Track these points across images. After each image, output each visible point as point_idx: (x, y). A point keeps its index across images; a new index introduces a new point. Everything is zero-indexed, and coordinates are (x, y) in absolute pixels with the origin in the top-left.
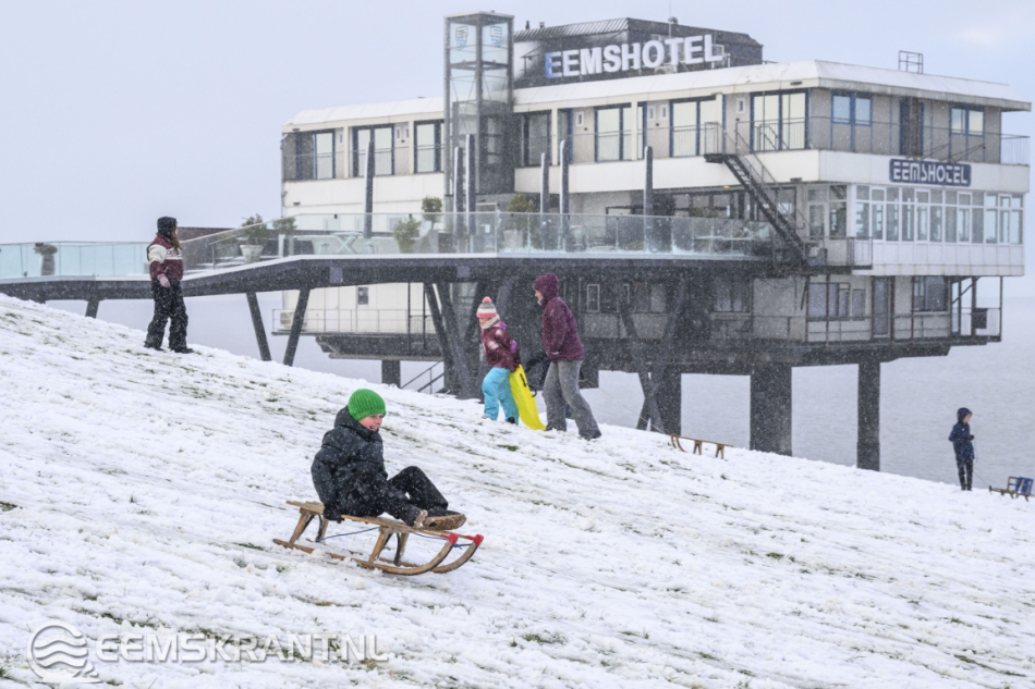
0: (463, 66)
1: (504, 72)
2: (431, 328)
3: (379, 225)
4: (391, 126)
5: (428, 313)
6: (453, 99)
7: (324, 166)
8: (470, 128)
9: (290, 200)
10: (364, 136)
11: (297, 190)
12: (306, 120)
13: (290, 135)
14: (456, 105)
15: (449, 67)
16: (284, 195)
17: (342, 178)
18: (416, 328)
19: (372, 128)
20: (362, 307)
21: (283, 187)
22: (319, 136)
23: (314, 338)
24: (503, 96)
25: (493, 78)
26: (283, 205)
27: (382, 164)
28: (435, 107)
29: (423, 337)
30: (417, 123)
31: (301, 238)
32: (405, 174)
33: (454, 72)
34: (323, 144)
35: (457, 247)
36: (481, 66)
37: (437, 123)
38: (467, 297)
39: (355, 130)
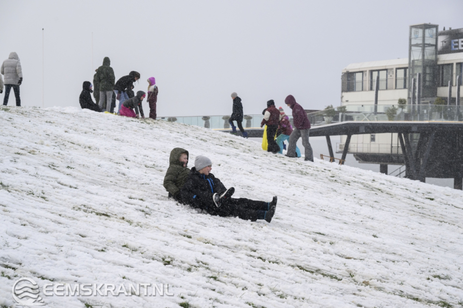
0: (417, 45)
1: (433, 48)
2: (401, 151)
3: (381, 109)
4: (386, 70)
5: (400, 145)
6: (412, 59)
7: (358, 86)
8: (419, 71)
9: (344, 99)
10: (375, 74)
11: (348, 95)
12: (351, 68)
13: (345, 73)
14: (413, 61)
15: (411, 46)
16: (342, 97)
17: (366, 90)
18: (395, 151)
19: (378, 71)
20: (373, 142)
21: (342, 94)
22: (357, 74)
23: (352, 155)
24: (433, 57)
25: (429, 50)
26: (342, 101)
27: (382, 85)
28: (405, 62)
29: (397, 156)
30: (397, 69)
31: (348, 114)
32: (391, 89)
33: (413, 48)
34: (358, 77)
35: (413, 119)
36: (424, 45)
37: (405, 69)
38: (416, 139)
39: (371, 72)
